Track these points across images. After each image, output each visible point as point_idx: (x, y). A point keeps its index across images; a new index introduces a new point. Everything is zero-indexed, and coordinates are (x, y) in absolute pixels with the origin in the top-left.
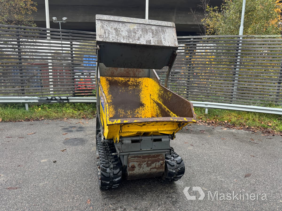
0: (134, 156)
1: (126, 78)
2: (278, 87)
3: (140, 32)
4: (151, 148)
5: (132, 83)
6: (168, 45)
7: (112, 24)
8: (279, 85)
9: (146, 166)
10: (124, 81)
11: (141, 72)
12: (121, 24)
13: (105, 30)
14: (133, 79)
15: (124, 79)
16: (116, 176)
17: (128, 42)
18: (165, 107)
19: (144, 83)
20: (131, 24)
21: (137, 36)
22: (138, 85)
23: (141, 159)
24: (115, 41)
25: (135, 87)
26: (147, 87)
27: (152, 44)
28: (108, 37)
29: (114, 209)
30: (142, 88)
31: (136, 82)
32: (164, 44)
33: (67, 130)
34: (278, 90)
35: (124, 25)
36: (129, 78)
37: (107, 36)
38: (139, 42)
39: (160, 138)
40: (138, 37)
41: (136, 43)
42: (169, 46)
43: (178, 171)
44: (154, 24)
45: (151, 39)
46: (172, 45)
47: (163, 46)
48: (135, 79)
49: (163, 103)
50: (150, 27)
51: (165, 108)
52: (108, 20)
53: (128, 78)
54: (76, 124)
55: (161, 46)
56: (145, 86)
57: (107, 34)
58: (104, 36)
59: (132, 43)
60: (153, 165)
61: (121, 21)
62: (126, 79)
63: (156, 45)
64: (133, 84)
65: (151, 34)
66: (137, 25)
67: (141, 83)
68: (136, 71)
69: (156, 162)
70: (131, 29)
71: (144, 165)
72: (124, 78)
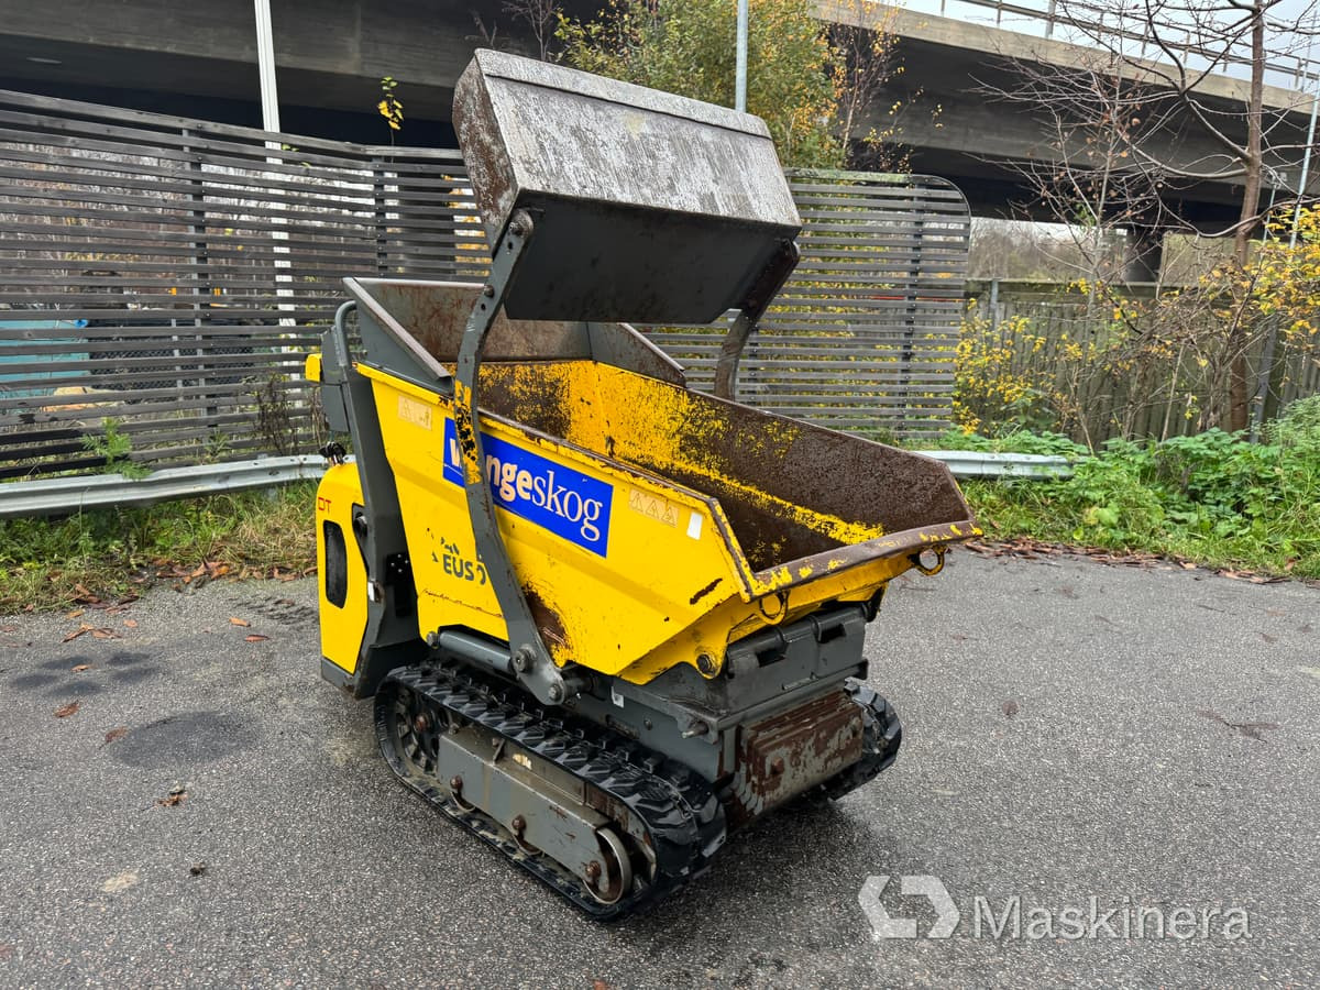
0: (760, 723)
1: (497, 366)
2: (903, 371)
3: (667, 156)
4: (812, 674)
5: (525, 388)
6: (770, 219)
7: (556, 103)
8: (906, 364)
9: (813, 752)
10: (490, 382)
11: (553, 332)
12: (588, 108)
13: (539, 135)
14: (528, 369)
15: (490, 371)
16: (707, 830)
17: (640, 202)
18: (747, 489)
19: (573, 387)
20: (626, 110)
21: (664, 170)
22: (552, 395)
23: (792, 730)
24: (590, 192)
25: (541, 407)
26: (589, 403)
27: (723, 212)
28: (558, 174)
29: (738, 982)
30: (569, 413)
31: (542, 384)
32: (757, 211)
33: (50, 687)
34: (902, 382)
35: (601, 113)
36: (510, 366)
37: (553, 164)
38: (675, 199)
39: (835, 624)
40: (669, 178)
41: (670, 206)
42: (773, 221)
43: (887, 743)
44: (703, 120)
45: (713, 188)
46: (784, 220)
47: (756, 222)
48: (535, 367)
49: (722, 470)
50: (695, 129)
51: (749, 495)
52: (535, 81)
53: (505, 366)
54: (66, 641)
55: (749, 221)
56: (582, 401)
57: (551, 157)
58: (545, 168)
59: (654, 204)
60: (833, 744)
61: (585, 93)
62: (499, 371)
63: (735, 216)
64: (531, 393)
65: (704, 163)
66: (647, 117)
67: (563, 388)
68: (535, 331)
69: (840, 726)
70: (636, 138)
71: (808, 753)
72: (489, 366)
